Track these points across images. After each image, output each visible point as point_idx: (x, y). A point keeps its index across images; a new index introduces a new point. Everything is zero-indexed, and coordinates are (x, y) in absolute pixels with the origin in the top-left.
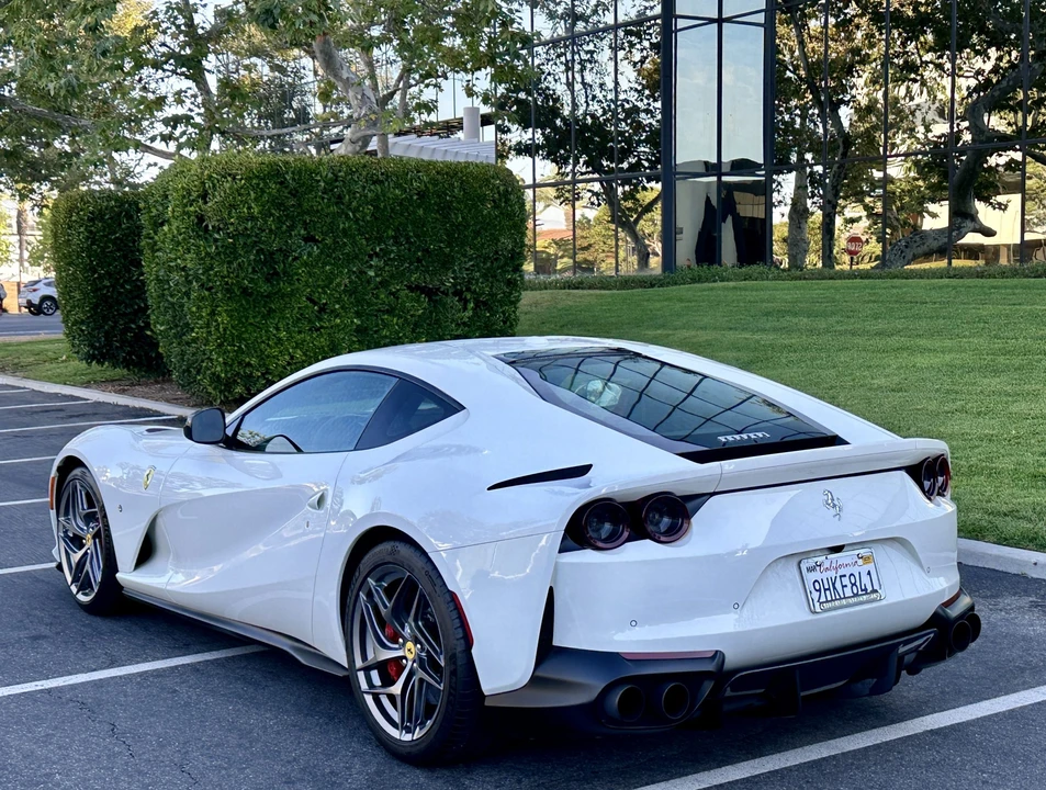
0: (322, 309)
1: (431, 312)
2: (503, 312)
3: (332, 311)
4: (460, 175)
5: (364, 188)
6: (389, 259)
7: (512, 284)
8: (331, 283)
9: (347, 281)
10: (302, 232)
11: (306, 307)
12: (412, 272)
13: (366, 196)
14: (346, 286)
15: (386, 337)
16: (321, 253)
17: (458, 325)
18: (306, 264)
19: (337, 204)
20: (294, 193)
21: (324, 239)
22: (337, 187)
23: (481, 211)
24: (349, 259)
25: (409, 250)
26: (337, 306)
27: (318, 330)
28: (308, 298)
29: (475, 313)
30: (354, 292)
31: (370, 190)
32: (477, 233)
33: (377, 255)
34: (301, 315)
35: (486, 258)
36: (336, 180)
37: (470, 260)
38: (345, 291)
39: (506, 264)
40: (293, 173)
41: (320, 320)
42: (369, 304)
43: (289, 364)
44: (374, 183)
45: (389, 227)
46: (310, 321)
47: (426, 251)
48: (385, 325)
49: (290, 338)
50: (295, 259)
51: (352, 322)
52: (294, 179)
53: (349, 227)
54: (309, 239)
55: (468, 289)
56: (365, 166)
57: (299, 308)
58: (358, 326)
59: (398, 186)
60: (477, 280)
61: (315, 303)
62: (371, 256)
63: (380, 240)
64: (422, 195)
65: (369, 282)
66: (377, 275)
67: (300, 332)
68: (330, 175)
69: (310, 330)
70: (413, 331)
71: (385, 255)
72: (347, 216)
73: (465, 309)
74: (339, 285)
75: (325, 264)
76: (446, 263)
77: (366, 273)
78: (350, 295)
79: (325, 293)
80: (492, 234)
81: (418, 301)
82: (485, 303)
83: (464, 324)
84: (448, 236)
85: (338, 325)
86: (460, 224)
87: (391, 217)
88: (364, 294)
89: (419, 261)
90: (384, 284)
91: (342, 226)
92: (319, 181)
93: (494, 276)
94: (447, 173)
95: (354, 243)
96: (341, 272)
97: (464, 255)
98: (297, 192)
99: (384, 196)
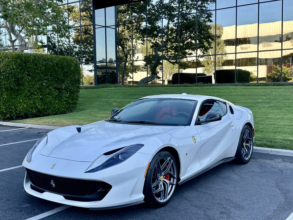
0: (32, 94)
1: (59, 94)
2: (76, 94)
3: (34, 94)
4: (66, 59)
5: (42, 62)
6: (49, 81)
7: (78, 87)
8: (34, 87)
9: (38, 86)
10: (27, 73)
11: (27, 93)
12: (54, 84)
13: (43, 64)
14: (38, 87)
15: (48, 101)
16: (32, 78)
17: (65, 98)
18: (28, 82)
19: (35, 66)
20: (24, 63)
21: (32, 75)
22: (35, 61)
23: (71, 69)
24: (39, 80)
25: (54, 78)
26: (36, 93)
27: (30, 99)
28: (28, 91)
29: (70, 95)
30: (40, 89)
31: (44, 63)
32: (70, 74)
33: (46, 79)
34: (26, 95)
35: (72, 81)
36: (35, 60)
37: (69, 81)
38: (38, 89)
39: (77, 82)
40: (24, 57)
41: (31, 96)
42: (44, 92)
43: (22, 108)
44: (45, 61)
45: (49, 72)
46: (28, 97)
47: (58, 79)
48: (48, 98)
49: (23, 101)
50: (25, 80)
51: (39, 97)
52: (24, 59)
53: (39, 72)
54: (29, 75)
55: (68, 89)
56: (42, 56)
57: (25, 93)
58: (41, 98)
59: (51, 62)
60: (70, 86)
61: (30, 92)
62: (44, 80)
63: (47, 75)
64: (57, 64)
65: (44, 86)
66: (46, 85)
67: (25, 100)
68: (34, 58)
69: (28, 99)
70: (55, 99)
71: (48, 79)
72: (38, 69)
73: (67, 93)
74: (36, 87)
75: (32, 82)
76: (63, 82)
77: (43, 84)
78: (39, 90)
79: (32, 89)
80: (74, 75)
81: (56, 92)
82: (72, 92)
83: (67, 97)
84: (63, 75)
85: (35, 98)
86: (66, 72)
87: (49, 70)
88: (42, 89)
89: (56, 81)
90: (48, 87)
91: (37, 72)
92: (31, 60)
93: (74, 85)
94: (63, 59)
95: (40, 76)
96: (37, 84)
97: (67, 80)
98: (25, 62)
99: (47, 64)
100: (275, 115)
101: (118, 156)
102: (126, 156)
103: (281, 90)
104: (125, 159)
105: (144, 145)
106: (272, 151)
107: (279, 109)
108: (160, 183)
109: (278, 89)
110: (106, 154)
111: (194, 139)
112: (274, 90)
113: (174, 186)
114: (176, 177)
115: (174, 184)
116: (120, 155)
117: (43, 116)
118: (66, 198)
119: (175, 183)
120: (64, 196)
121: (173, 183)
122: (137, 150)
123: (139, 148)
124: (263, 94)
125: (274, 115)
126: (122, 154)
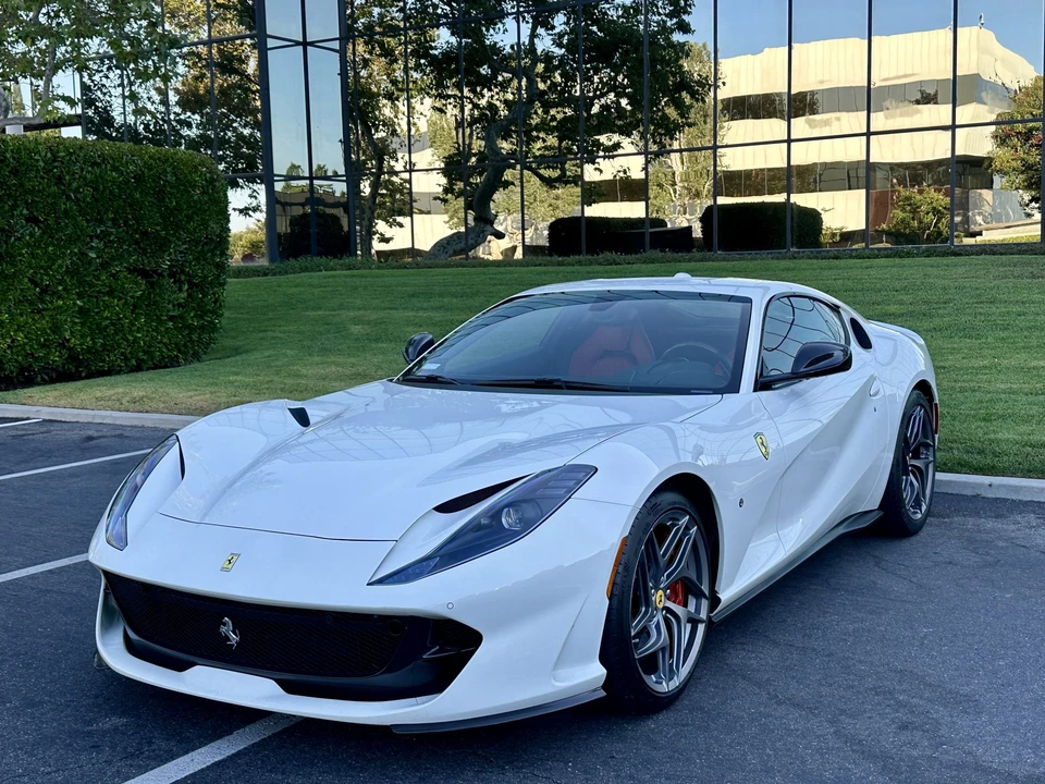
0: (44, 291)
1: (149, 293)
2: (214, 294)
3: (54, 293)
4: (171, 160)
5: (82, 169)
6: (110, 241)
7: (221, 267)
8: (53, 264)
9: (69, 262)
10: (25, 212)
11: (29, 289)
12: (130, 255)
13: (85, 178)
14: (67, 267)
15: (107, 318)
16: (44, 233)
17: (174, 306)
18: (28, 245)
19: (56, 184)
20: (15, 172)
21: (46, 220)
22: (56, 167)
23: (192, 197)
24: (71, 240)
25: (127, 233)
26: (60, 288)
27: (39, 312)
28: (30, 280)
29: (189, 295)
30: (77, 274)
31: (88, 172)
32: (190, 218)
33: (97, 237)
34: (24, 296)
35: (197, 243)
36: (55, 161)
37: (183, 244)
38: (67, 272)
39: (215, 248)
40: (12, 151)
41: (43, 302)
42: (91, 285)
43: (9, 347)
44: (94, 164)
45: (108, 210)
46: (31, 303)
47: (145, 234)
48: (107, 307)
49: (12, 319)
50: (19, 239)
51: (75, 304)
52: (14, 158)
53: (71, 208)
54: (32, 220)
55: (183, 272)
56: (81, 148)
57: (21, 290)
58: (80, 307)
59: (114, 169)
60: (190, 263)
61: (36, 285)
62: (91, 238)
63: (100, 221)
64: (139, 178)
65: (90, 263)
66: (98, 257)
67: (21, 315)
68: (49, 155)
69: (32, 312)
70: (132, 313)
71: (105, 237)
72: (68, 198)
73: (180, 290)
74: (60, 266)
75: (47, 245)
76: (163, 245)
77: (87, 255)
78: (72, 277)
79: (48, 275)
80: (203, 219)
81: (136, 283)
82: (197, 285)
83: (180, 305)
84: (164, 219)
85: (61, 307)
86: (175, 208)
87: (110, 199)
88: (85, 275)
89: (137, 243)
90: (105, 266)
91: (63, 206)
92: (38, 160)
93: (205, 260)
94: (159, 158)
95: (76, 225)
96: (63, 253)
97: (178, 239)
98: (17, 171)
99: (102, 178)
100: (963, 358)
101: (495, 514)
102: (530, 512)
103: (961, 270)
104: (527, 526)
105: (597, 470)
106: (990, 485)
107: (970, 337)
108: (655, 619)
109: (947, 266)
110: (445, 508)
111: (762, 444)
112: (934, 271)
113: (701, 628)
114: (707, 593)
115: (702, 621)
116: (506, 510)
117: (90, 376)
118: (291, 688)
119: (703, 615)
120: (281, 683)
121: (696, 617)
122: (570, 492)
123: (580, 483)
124: (898, 285)
125: (959, 356)
126: (511, 504)
